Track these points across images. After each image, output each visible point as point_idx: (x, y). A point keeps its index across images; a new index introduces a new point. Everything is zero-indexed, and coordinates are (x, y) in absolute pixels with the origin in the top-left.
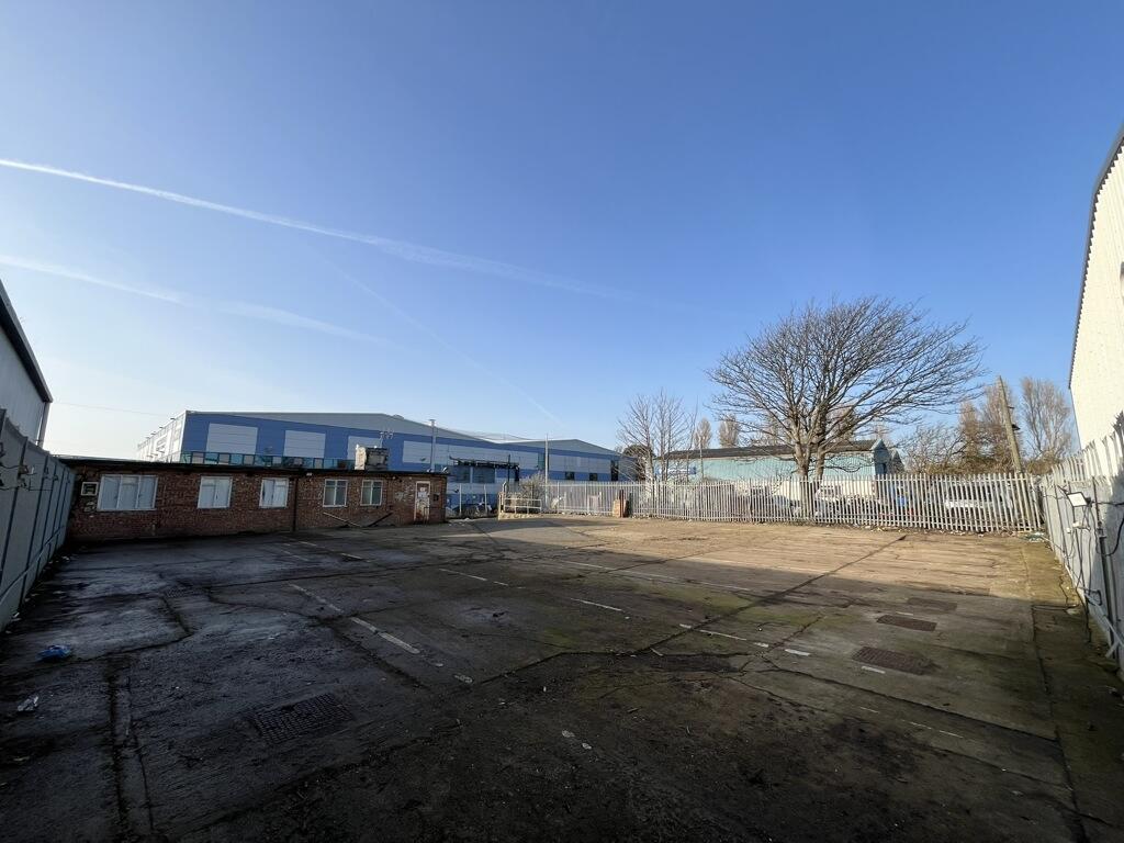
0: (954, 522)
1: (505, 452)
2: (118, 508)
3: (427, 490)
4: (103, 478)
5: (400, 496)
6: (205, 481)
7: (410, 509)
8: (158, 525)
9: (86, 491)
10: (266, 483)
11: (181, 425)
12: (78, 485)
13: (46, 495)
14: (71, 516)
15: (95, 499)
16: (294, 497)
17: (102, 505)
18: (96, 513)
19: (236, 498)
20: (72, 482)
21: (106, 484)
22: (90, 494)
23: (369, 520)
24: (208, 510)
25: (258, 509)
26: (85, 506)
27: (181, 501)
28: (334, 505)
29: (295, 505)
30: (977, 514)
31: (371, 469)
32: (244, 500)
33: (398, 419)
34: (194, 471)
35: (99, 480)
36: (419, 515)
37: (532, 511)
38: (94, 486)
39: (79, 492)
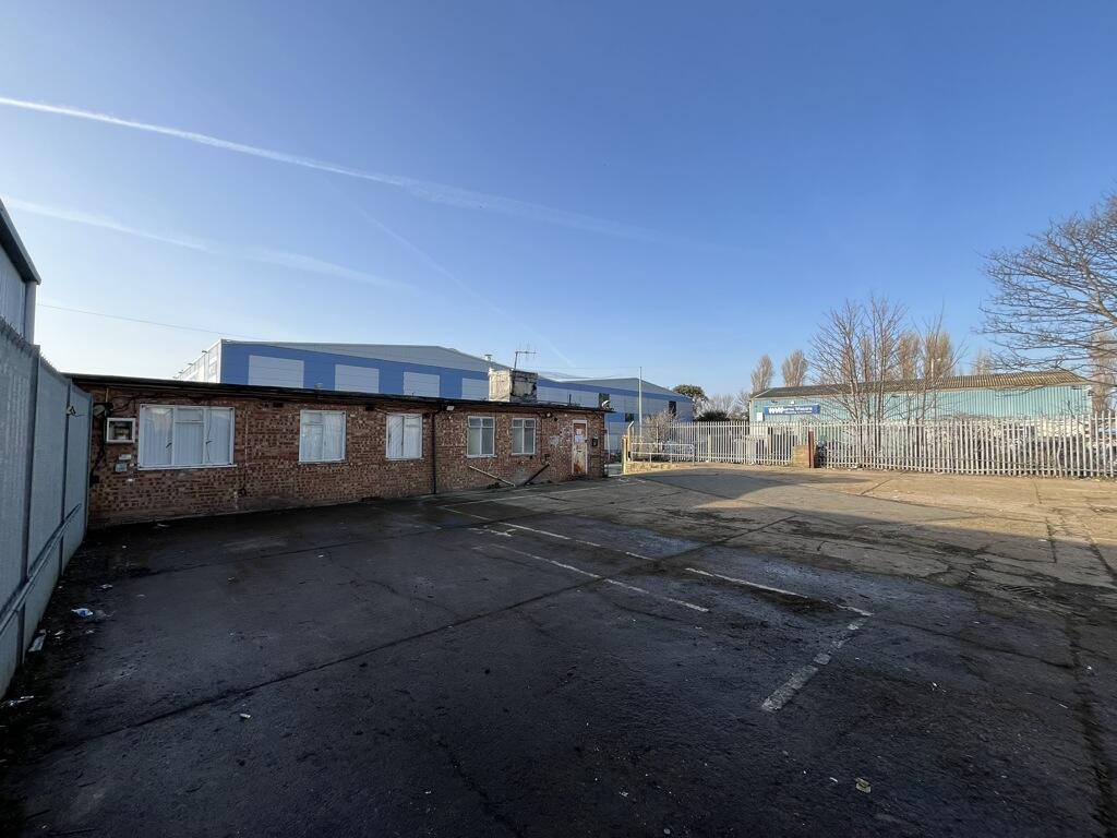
1: (565, 392)
2: (174, 465)
3: (584, 433)
4: (142, 411)
5: (555, 441)
7: (567, 460)
8: (243, 492)
9: (116, 436)
10: (393, 421)
15: (131, 448)
16: (431, 442)
19: (352, 445)
20: (87, 416)
22: (122, 439)
23: (522, 476)
24: (314, 465)
25: (384, 462)
27: (274, 451)
29: (433, 456)
32: (367, 447)
35: (135, 414)
36: (577, 468)
38: (128, 426)
39: (102, 437)
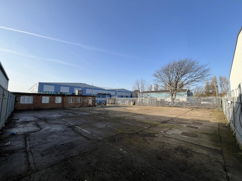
0: (203, 106)
1: (108, 91)
2: (25, 103)
3: (91, 99)
4: (21, 97)
5: (86, 101)
6: (43, 97)
7: (88, 103)
8: (34, 107)
9: (18, 99)
10: (57, 98)
11: (38, 85)
12: (16, 98)
13: (9, 100)
14: (15, 105)
15: (20, 101)
16: (63, 101)
17: (22, 102)
18: (20, 104)
19: (50, 101)
20: (15, 97)
21: (22, 98)
22: (19, 100)
23: (79, 106)
24: (44, 103)
25: (55, 103)
26: (18, 102)
27: (38, 102)
28: (71, 102)
29: (63, 103)
30: (208, 105)
31: (79, 95)
32: (52, 101)
33: (85, 84)
34: (41, 95)
35: (20, 97)
36: (90, 105)
37: (114, 104)
38: (19, 98)
39: (16, 100)
